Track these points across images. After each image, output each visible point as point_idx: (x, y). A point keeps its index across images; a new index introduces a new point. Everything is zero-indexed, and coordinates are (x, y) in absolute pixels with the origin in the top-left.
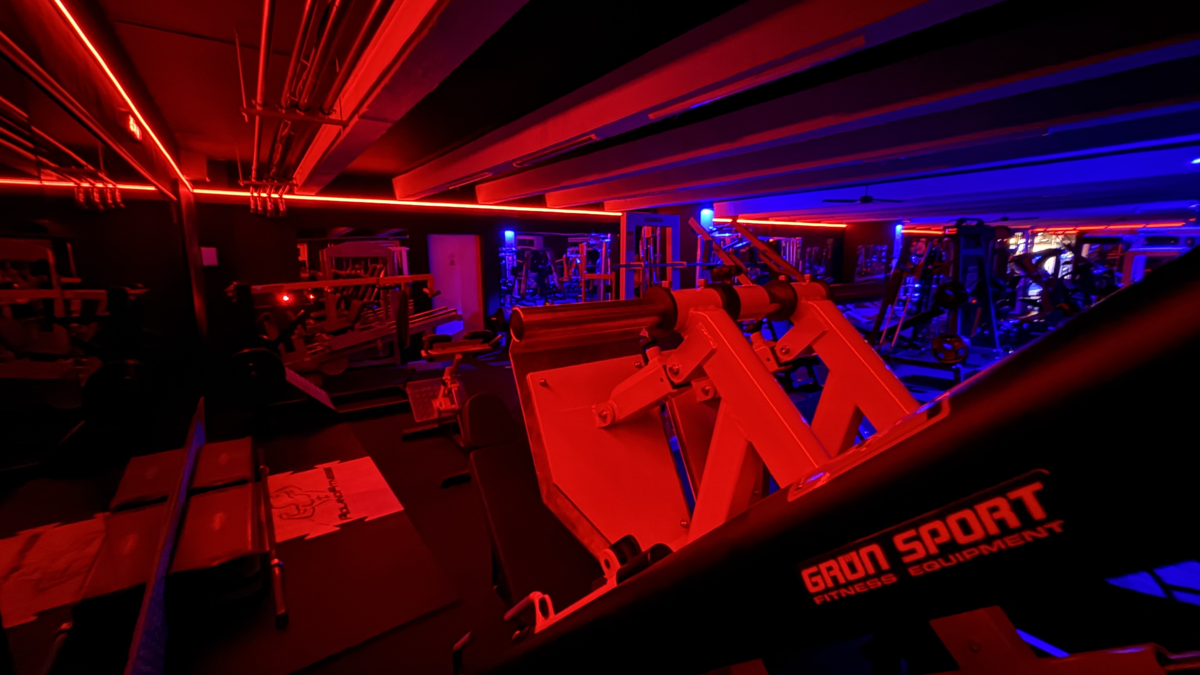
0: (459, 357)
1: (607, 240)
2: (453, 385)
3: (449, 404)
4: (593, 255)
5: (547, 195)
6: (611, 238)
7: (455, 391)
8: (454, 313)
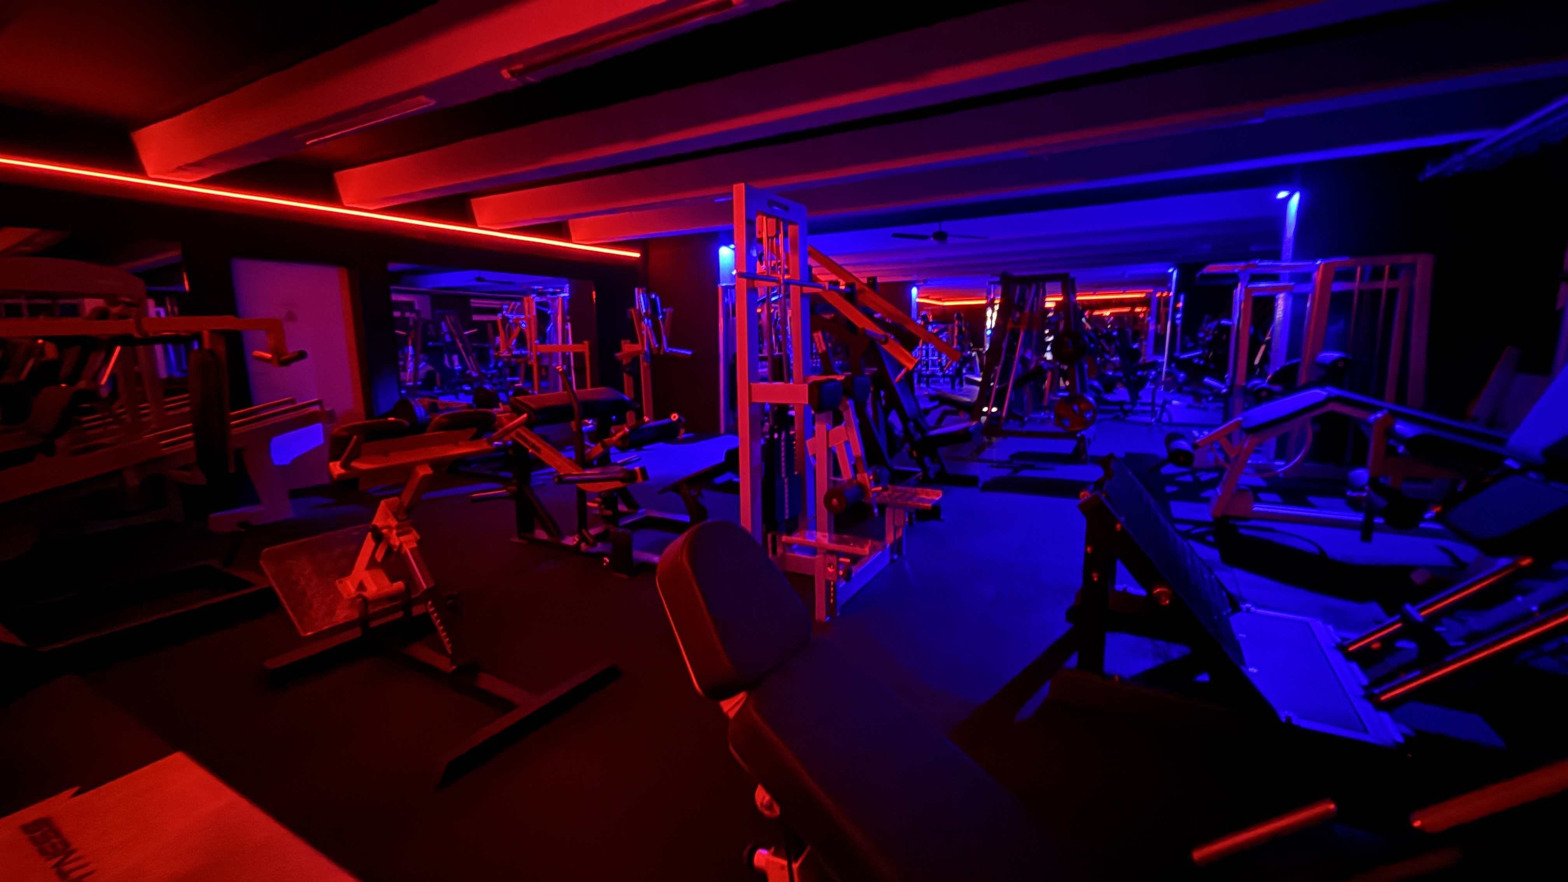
0: (424, 471)
1: (562, 295)
2: (402, 538)
3: (386, 581)
4: (543, 318)
5: (474, 201)
6: (570, 292)
7: (412, 550)
8: (316, 408)
